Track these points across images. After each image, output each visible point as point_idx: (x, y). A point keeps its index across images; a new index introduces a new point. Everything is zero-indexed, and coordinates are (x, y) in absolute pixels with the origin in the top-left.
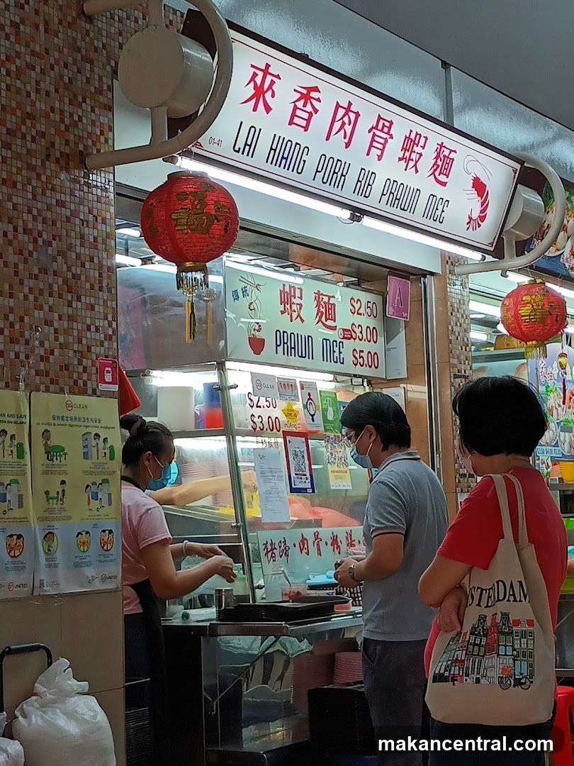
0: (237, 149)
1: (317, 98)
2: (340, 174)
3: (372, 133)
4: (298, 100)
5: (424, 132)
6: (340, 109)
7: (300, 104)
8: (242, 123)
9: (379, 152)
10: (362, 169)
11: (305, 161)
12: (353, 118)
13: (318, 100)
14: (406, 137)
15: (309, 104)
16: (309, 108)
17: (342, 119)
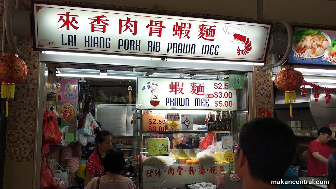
0: (64, 44)
1: (105, 19)
2: (135, 45)
3: (149, 28)
4: (94, 22)
5: (187, 22)
6: (122, 22)
7: (96, 23)
8: (62, 35)
9: (158, 34)
10: (149, 42)
11: (110, 43)
12: (133, 23)
13: (107, 20)
14: (174, 26)
15: (101, 22)
16: (101, 24)
17: (126, 24)
